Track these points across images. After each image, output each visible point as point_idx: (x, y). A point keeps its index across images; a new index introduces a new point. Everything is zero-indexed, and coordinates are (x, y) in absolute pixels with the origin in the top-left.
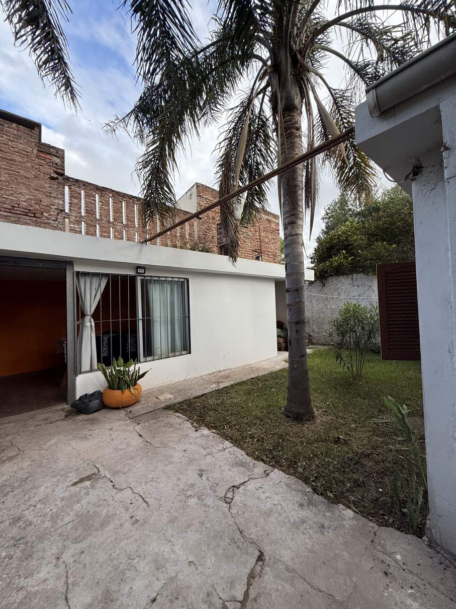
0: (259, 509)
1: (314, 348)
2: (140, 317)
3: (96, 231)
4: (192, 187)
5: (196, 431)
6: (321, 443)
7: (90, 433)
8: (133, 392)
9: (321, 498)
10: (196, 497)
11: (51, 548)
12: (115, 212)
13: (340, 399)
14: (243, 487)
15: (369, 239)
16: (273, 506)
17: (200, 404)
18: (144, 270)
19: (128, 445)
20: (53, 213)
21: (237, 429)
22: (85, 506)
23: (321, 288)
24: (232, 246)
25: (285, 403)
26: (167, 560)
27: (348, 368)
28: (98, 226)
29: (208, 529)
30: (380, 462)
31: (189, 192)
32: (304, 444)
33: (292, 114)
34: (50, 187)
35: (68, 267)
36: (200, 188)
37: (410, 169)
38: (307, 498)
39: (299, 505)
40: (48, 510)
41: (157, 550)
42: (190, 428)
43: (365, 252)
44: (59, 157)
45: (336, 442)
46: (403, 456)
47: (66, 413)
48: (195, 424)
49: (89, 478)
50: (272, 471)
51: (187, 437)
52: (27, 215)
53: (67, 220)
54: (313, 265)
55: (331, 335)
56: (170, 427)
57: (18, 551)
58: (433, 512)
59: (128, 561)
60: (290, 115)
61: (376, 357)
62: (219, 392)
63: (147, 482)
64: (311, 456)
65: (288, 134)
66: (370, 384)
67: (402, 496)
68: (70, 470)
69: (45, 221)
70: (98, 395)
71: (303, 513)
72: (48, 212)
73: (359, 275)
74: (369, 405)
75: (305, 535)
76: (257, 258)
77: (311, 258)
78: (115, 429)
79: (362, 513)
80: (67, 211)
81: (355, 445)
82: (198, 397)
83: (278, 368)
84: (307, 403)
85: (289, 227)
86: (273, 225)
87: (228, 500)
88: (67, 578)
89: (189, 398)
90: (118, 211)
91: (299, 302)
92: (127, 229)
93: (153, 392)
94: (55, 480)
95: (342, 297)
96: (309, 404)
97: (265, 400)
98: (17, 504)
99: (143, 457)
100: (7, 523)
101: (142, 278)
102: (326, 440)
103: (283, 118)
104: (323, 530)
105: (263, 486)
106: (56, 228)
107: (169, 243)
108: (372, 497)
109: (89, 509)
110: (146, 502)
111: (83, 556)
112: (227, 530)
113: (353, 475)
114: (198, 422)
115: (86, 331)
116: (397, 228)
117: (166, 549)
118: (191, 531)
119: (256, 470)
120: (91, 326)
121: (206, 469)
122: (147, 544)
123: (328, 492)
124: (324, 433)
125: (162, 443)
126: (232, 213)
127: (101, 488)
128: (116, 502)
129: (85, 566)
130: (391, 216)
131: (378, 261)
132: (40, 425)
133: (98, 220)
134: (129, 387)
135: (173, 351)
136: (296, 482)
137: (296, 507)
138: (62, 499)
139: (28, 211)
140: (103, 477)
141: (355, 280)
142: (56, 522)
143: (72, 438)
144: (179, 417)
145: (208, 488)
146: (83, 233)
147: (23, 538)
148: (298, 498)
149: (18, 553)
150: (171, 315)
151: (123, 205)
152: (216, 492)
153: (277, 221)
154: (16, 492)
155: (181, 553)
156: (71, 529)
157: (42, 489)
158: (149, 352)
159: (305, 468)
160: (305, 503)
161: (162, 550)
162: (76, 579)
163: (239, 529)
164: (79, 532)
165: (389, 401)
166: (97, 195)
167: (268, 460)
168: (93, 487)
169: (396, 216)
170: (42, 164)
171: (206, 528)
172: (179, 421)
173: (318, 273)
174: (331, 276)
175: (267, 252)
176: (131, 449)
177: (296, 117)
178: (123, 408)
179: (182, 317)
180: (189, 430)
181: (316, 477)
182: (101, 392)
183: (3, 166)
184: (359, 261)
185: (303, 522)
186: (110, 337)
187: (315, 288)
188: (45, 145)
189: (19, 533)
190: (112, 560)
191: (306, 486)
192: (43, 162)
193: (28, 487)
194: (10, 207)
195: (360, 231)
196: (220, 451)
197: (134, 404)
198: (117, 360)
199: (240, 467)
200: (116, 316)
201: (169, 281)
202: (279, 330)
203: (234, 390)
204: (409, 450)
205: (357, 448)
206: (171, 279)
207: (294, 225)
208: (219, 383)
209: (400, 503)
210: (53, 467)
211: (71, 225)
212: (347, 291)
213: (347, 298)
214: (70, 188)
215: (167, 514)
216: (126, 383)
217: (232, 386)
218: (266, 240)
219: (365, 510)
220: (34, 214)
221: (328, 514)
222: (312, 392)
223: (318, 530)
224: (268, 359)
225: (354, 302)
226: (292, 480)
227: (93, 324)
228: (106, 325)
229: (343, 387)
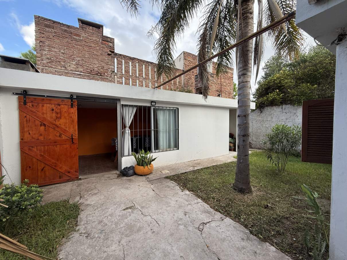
0: (217, 237)
1: (252, 150)
2: (153, 129)
3: (129, 82)
4: (181, 54)
5: (182, 191)
6: (255, 207)
7: (129, 186)
8: (149, 168)
9: (255, 237)
10: (183, 225)
11: (116, 237)
12: (139, 71)
13: (269, 182)
14: (208, 224)
15: (296, 82)
16: (226, 237)
17: (184, 177)
18: (155, 103)
19: (148, 194)
20: (109, 73)
21: (205, 193)
22: (129, 221)
23: (259, 114)
24: (205, 89)
25: (234, 182)
26: (170, 253)
27: (276, 164)
28: (130, 79)
29: (190, 242)
30: (295, 223)
31: (179, 57)
32: (245, 206)
33: (248, 4)
34: (108, 59)
35: (118, 102)
36: (186, 55)
37: (336, 37)
38: (246, 236)
39: (241, 239)
40: (113, 220)
41: (164, 247)
42: (179, 189)
43: (293, 91)
44: (112, 43)
45: (265, 207)
46: (312, 221)
47: (117, 175)
48: (181, 188)
49: (130, 208)
50: (225, 218)
51: (177, 194)
52: (97, 75)
53: (116, 76)
54: (255, 99)
55: (265, 143)
56: (168, 188)
57: (102, 236)
58: (332, 258)
59: (151, 250)
60: (246, 5)
61: (295, 159)
62: (194, 172)
63: (158, 214)
64: (249, 213)
65: (245, 17)
66: (290, 176)
67: (309, 245)
68: (121, 203)
69: (106, 78)
70: (132, 168)
71: (244, 244)
72: (107, 73)
73: (287, 106)
74: (289, 188)
75: (244, 255)
76: (219, 95)
77: (254, 95)
78: (141, 186)
79: (281, 250)
80: (116, 72)
81: (279, 211)
82: (183, 174)
83: (229, 161)
84: (248, 183)
85: (242, 77)
86: (229, 75)
87: (200, 229)
88: (124, 251)
89: (178, 173)
90: (141, 70)
91: (246, 123)
92: (145, 80)
93: (159, 169)
94: (115, 206)
95: (274, 120)
96: (249, 184)
97: (221, 179)
98: (100, 215)
99: (155, 202)
100: (97, 222)
101: (154, 108)
102: (259, 205)
103: (242, 7)
104: (256, 255)
105: (220, 225)
106: (111, 81)
107: (167, 88)
108: (289, 242)
109: (131, 222)
110: (158, 223)
111: (130, 243)
112: (200, 244)
113: (277, 228)
114: (183, 186)
115: (126, 135)
116: (319, 73)
117: (169, 248)
118: (181, 241)
119: (216, 216)
120: (129, 132)
121: (188, 212)
122: (159, 243)
123: (259, 235)
124: (258, 202)
125: (165, 195)
126: (205, 70)
127: (136, 213)
128: (144, 221)
129: (131, 248)
130: (315, 65)
131: (302, 96)
132: (106, 180)
133: (131, 76)
134: (147, 165)
135: (169, 148)
136: (239, 226)
137: (240, 240)
138: (119, 216)
139: (98, 73)
140: (137, 208)
141: (284, 109)
142: (117, 226)
143: (121, 188)
144: (173, 183)
145: (190, 222)
146: (124, 84)
147: (104, 230)
148: (241, 235)
149: (102, 237)
150: (169, 128)
151: (143, 67)
152: (193, 224)
153: (232, 72)
154: (99, 210)
155: (176, 251)
156: (124, 230)
157: (110, 210)
158: (157, 147)
159: (245, 220)
160: (245, 238)
161: (167, 248)
162: (128, 252)
163: (206, 245)
164: (128, 232)
165: (305, 187)
166: (130, 62)
167: (223, 212)
168: (132, 212)
169: (319, 65)
170: (104, 47)
171: (189, 242)
172: (173, 185)
173: (258, 105)
174: (267, 106)
175: (224, 92)
176: (149, 196)
177: (250, 5)
178: (144, 175)
179: (174, 130)
180: (178, 191)
181: (252, 226)
182: (134, 167)
183: (86, 50)
184: (288, 96)
185: (243, 248)
186: (138, 138)
187: (255, 114)
188: (105, 37)
189: (102, 228)
190: (144, 248)
191: (246, 229)
192: (104, 46)
193: (104, 208)
194: (90, 71)
195: (290, 77)
196: (195, 203)
197: (150, 174)
198: (141, 151)
199: (207, 214)
200: (141, 128)
201: (168, 109)
202: (231, 139)
203: (203, 171)
204: (317, 219)
205: (280, 212)
206: (169, 108)
207: (245, 75)
208: (194, 167)
209: (307, 249)
210: (114, 200)
211: (118, 79)
212: (278, 116)
213: (277, 121)
214: (117, 59)
215: (169, 231)
216: (146, 163)
217: (202, 169)
218: (225, 84)
219: (283, 248)
220: (101, 74)
221: (259, 247)
222: (251, 177)
223: (252, 254)
224: (223, 156)
225: (283, 123)
226: (238, 225)
227: (130, 131)
228: (136, 132)
229: (272, 176)
